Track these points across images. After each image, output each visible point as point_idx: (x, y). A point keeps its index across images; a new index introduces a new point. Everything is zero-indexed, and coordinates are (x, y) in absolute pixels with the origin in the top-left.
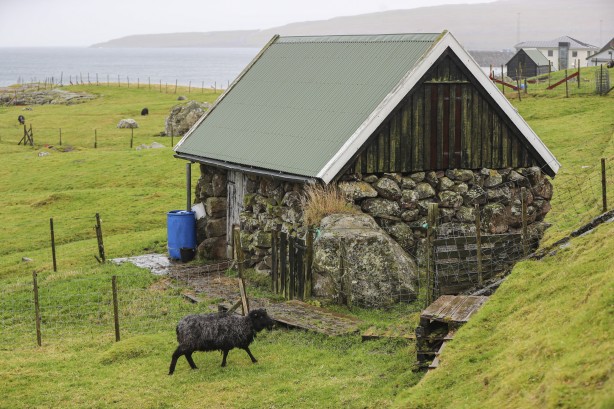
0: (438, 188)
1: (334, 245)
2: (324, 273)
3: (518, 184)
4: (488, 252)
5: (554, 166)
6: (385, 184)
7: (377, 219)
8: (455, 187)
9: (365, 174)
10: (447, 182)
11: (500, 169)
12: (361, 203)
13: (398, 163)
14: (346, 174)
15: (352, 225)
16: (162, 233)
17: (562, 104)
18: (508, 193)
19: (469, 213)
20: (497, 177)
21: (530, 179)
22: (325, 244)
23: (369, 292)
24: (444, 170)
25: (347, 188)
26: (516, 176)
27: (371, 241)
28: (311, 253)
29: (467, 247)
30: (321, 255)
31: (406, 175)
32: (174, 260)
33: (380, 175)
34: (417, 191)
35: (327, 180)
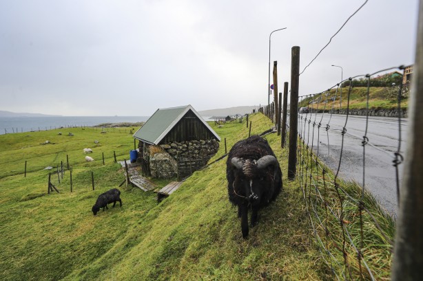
0: (188, 145)
1: (154, 162)
2: (152, 170)
3: (209, 144)
4: (193, 165)
5: (220, 139)
6: (173, 145)
7: (170, 154)
8: (192, 145)
9: (168, 142)
10: (190, 144)
11: (205, 140)
12: (166, 150)
13: (177, 139)
14: (162, 142)
15: (161, 156)
16: (129, 156)
17: (233, 125)
18: (207, 146)
19: (196, 151)
20: (204, 142)
21: (212, 143)
22: (152, 162)
23: (165, 175)
24: (189, 140)
25: (162, 146)
26: (209, 142)
27: (166, 160)
28: (149, 164)
29: (188, 164)
30: (152, 165)
31: (179, 142)
32: (131, 162)
33: (172, 142)
34: (182, 146)
35: (156, 144)
